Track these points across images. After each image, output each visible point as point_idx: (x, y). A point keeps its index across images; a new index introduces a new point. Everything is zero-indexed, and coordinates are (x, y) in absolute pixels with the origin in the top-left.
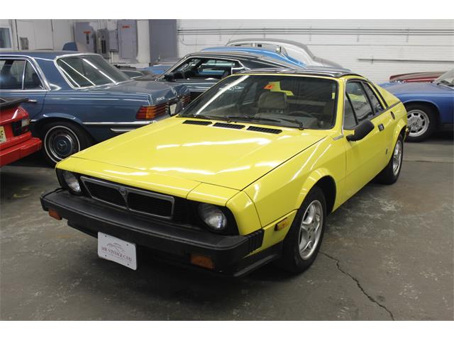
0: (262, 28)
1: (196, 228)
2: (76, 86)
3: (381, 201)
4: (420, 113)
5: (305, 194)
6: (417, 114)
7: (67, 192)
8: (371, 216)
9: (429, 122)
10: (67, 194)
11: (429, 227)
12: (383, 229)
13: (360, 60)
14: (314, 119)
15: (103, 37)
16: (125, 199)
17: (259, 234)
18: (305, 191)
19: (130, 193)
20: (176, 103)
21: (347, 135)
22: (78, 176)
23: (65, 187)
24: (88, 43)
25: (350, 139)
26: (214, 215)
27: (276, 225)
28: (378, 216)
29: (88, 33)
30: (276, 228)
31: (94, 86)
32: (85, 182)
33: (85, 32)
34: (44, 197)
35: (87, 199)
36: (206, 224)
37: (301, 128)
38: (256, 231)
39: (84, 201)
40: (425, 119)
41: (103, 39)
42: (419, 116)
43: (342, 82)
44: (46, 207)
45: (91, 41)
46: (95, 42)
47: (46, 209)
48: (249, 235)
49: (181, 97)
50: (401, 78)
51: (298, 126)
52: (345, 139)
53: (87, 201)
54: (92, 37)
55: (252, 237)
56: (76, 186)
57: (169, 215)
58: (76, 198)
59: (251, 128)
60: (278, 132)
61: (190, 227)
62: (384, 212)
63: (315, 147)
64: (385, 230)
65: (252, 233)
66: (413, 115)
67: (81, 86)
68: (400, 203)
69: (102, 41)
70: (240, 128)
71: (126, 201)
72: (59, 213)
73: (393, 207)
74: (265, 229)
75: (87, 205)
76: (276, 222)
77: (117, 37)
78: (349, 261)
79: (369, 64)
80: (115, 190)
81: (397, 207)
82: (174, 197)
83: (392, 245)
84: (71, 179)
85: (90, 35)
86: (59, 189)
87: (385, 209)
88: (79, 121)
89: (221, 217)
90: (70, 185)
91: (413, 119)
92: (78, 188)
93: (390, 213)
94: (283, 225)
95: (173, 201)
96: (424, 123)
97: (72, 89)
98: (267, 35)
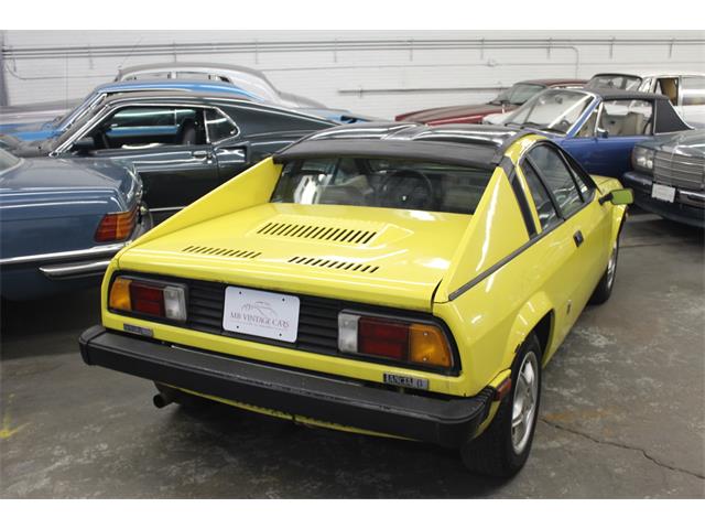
0: (171, 43)
13: (343, 92)
79: (356, 97)
98: (178, 56)
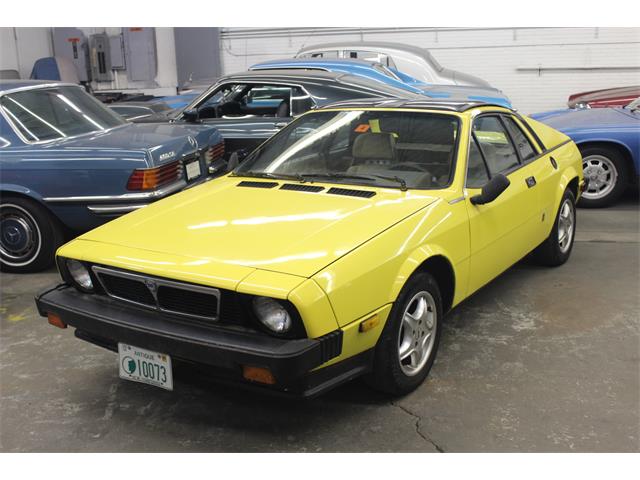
1: (252, 331)
2: (32, 139)
3: (514, 314)
4: (602, 160)
5: (403, 283)
6: (597, 163)
7: (72, 289)
8: (491, 340)
9: (616, 174)
10: (72, 292)
11: (581, 356)
12: (507, 361)
13: (520, 70)
14: (425, 175)
15: (100, 46)
16: (155, 295)
17: (336, 336)
18: (402, 278)
19: (161, 287)
20: (198, 159)
21: (472, 196)
22: (88, 265)
23: (70, 282)
24: (76, 57)
25: (475, 201)
26: (274, 312)
27: (361, 325)
28: (504, 339)
29: (75, 41)
30: (361, 329)
31: (65, 138)
32: (99, 274)
33: (70, 40)
34: (41, 297)
35: (102, 298)
36: (263, 325)
37: (404, 188)
38: (331, 333)
39: (97, 300)
40: (610, 169)
41: (101, 51)
42: (600, 164)
43: (467, 118)
44: (43, 310)
45: (81, 54)
46: (88, 55)
47: (43, 314)
48: (321, 337)
49: (206, 150)
50: (586, 98)
51: (399, 185)
52: (468, 201)
53: (101, 301)
54: (82, 46)
55: (326, 340)
56: (86, 281)
57: (214, 315)
58: (86, 297)
59: (333, 191)
60: (369, 195)
61: (243, 330)
62: (514, 333)
63: (426, 211)
64: (508, 364)
65: (326, 335)
66: (589, 164)
67: (41, 138)
68: (546, 316)
69: (99, 54)
70: (317, 191)
71: (156, 299)
72: (64, 319)
73: (532, 323)
74: (344, 329)
75: (102, 306)
76: (360, 321)
77: (123, 47)
78: (437, 418)
79: (535, 76)
80: (140, 283)
81: (538, 323)
82: (220, 289)
83: (513, 389)
84: (79, 271)
85: (79, 44)
86: (61, 285)
87: (518, 328)
88: (37, 196)
89: (283, 314)
90: (76, 279)
91: (591, 169)
92: (88, 283)
93: (525, 333)
94: (371, 324)
95: (218, 296)
96: (608, 177)
97: (25, 144)
98: (365, 36)
